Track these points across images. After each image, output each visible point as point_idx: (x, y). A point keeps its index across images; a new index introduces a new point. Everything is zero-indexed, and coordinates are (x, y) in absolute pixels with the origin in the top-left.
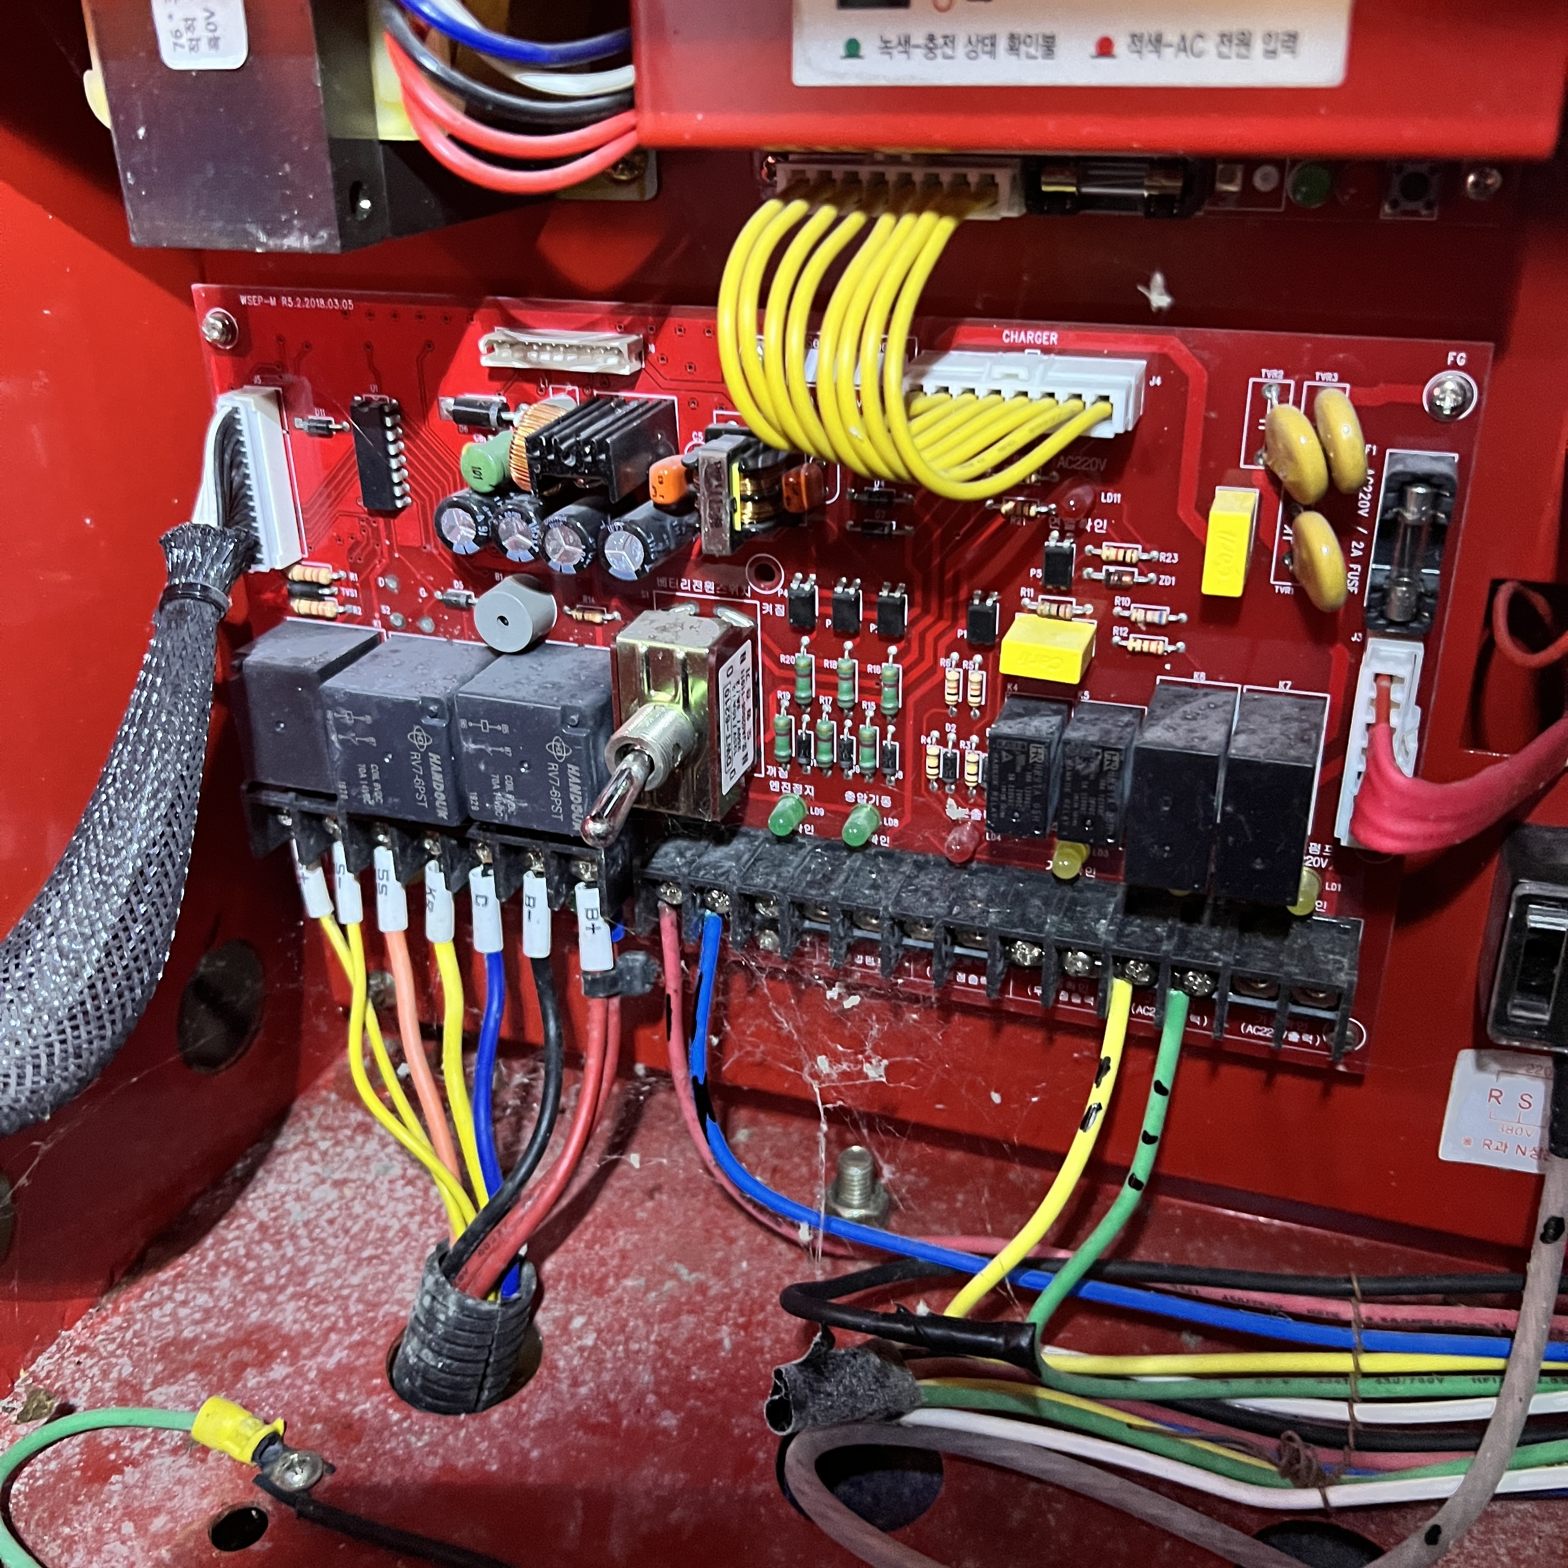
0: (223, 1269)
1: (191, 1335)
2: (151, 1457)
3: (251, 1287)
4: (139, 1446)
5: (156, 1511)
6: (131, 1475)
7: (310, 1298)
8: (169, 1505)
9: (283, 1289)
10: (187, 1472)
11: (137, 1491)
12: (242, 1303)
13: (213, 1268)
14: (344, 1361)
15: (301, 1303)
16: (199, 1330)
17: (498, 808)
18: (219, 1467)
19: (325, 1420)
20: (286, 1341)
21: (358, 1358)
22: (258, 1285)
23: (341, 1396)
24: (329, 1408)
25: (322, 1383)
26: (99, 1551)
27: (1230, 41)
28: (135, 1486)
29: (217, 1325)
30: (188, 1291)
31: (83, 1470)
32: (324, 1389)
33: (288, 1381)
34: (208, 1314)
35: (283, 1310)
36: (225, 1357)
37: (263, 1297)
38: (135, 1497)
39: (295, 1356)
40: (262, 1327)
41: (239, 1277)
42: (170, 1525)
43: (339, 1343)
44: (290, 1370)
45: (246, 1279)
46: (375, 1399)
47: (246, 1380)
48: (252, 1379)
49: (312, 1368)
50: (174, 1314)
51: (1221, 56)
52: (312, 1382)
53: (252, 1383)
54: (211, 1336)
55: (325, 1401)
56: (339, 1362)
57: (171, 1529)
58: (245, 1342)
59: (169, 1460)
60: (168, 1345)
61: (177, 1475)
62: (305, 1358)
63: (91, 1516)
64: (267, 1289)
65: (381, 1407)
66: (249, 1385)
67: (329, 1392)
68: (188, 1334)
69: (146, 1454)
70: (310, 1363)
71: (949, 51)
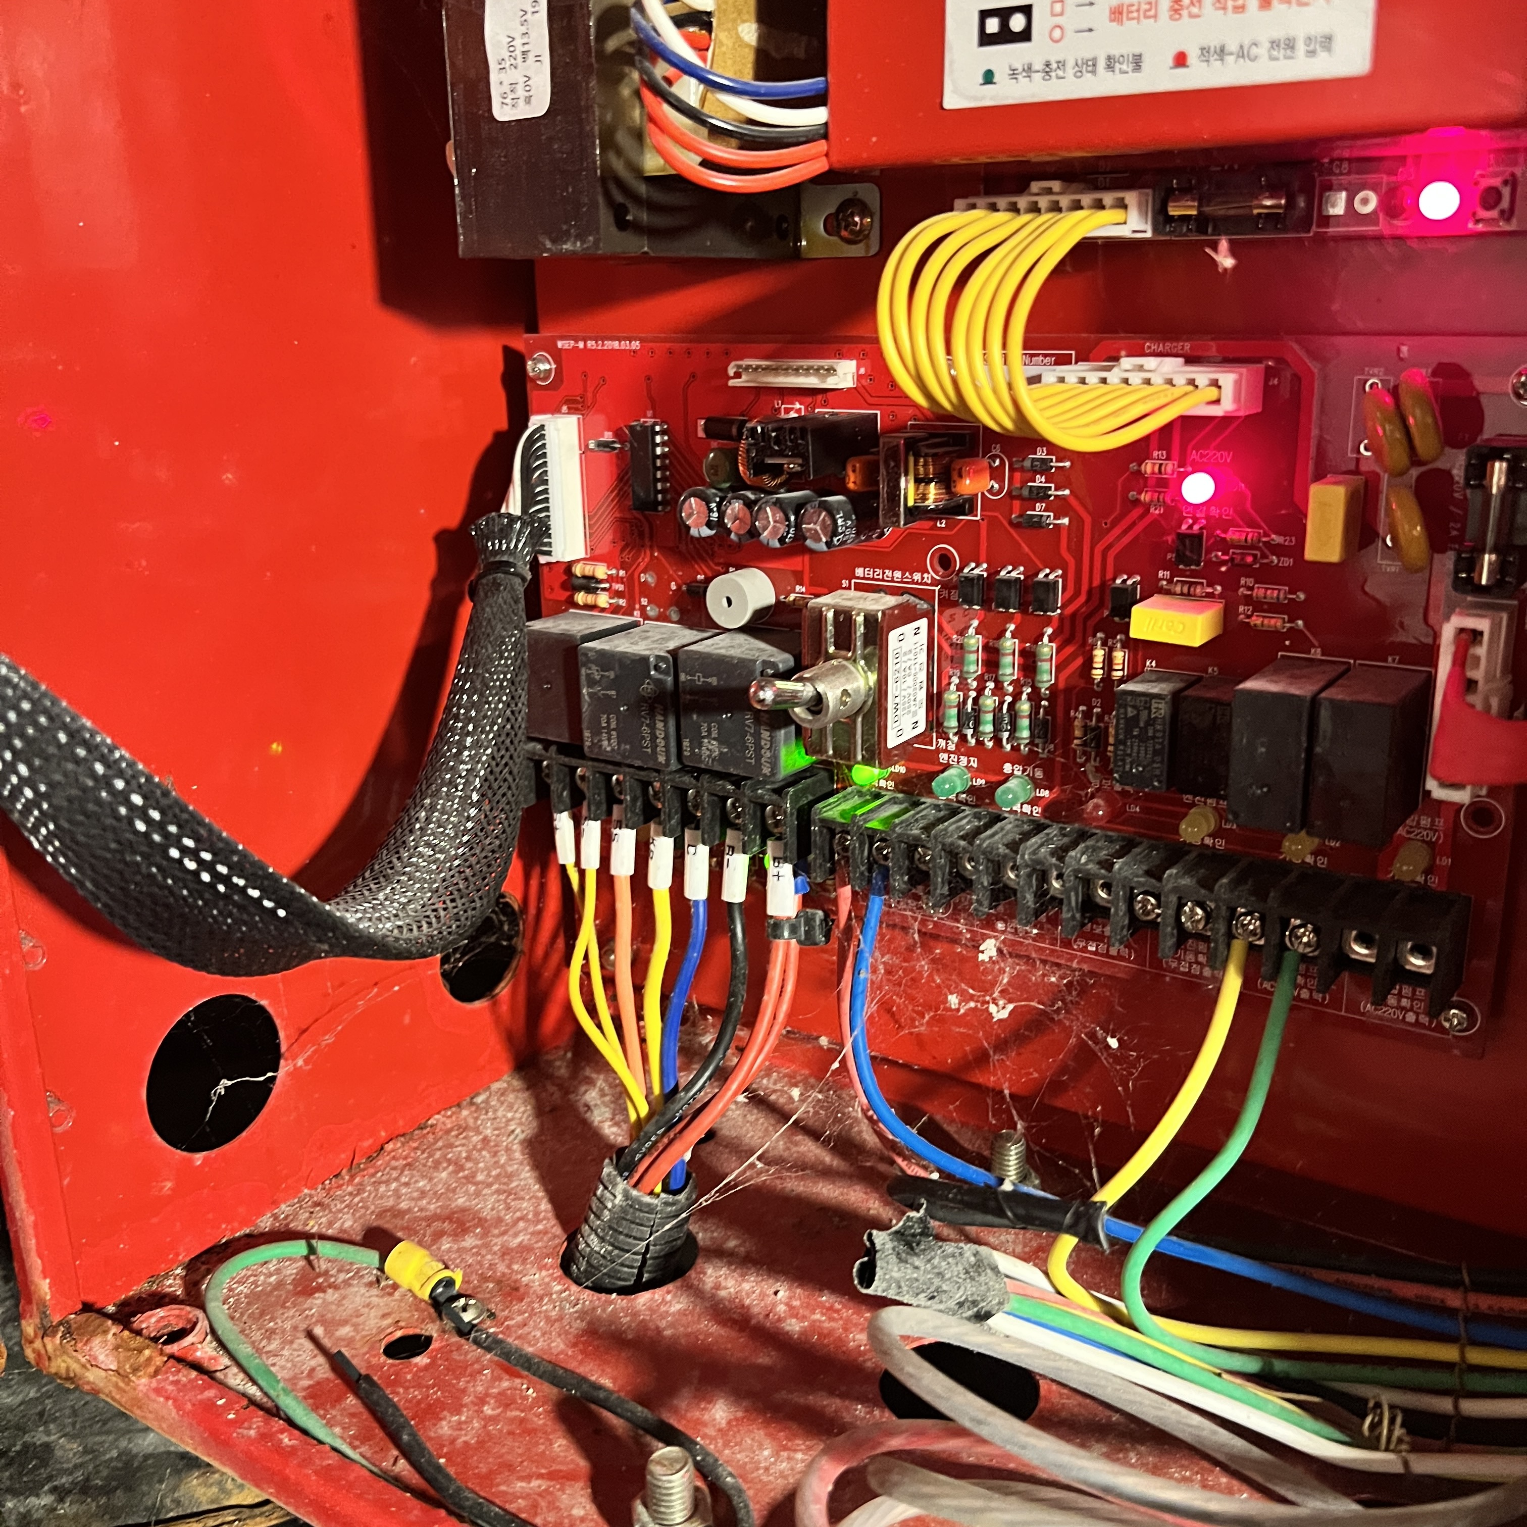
0: (445, 1165)
1: (406, 1207)
2: (350, 1285)
3: (464, 1181)
4: (342, 1277)
5: (344, 1322)
6: (331, 1295)
7: (510, 1194)
8: (355, 1320)
9: (490, 1185)
10: (375, 1300)
11: (333, 1307)
12: (454, 1191)
13: (437, 1164)
14: (526, 1242)
15: (502, 1197)
16: (413, 1204)
17: (705, 753)
18: (401, 1301)
19: (499, 1282)
20: (481, 1222)
21: (537, 1242)
22: (470, 1179)
23: (516, 1267)
24: (504, 1274)
25: (504, 1254)
26: (292, 1342)
27: (1278, 46)
28: (332, 1303)
29: (429, 1203)
30: (412, 1177)
31: (295, 1286)
32: (503, 1260)
33: (475, 1250)
34: (423, 1194)
35: (486, 1201)
36: (429, 1226)
37: (472, 1188)
38: (330, 1311)
39: (486, 1234)
40: (463, 1210)
41: (456, 1172)
42: (352, 1334)
43: (525, 1229)
44: (479, 1242)
45: (461, 1174)
46: (544, 1273)
47: (441, 1245)
48: (446, 1244)
49: (497, 1243)
50: (396, 1191)
51: (1273, 59)
52: (495, 1253)
53: (445, 1247)
54: (421, 1210)
55: (501, 1268)
56: (521, 1242)
57: (353, 1337)
58: (449, 1218)
59: (363, 1290)
60: (385, 1211)
61: (368, 1301)
62: (493, 1236)
63: (293, 1317)
64: (476, 1184)
65: (547, 1280)
66: (443, 1248)
67: (507, 1262)
68: (404, 1205)
69: (347, 1283)
70: (495, 1240)
71: (1060, 73)
